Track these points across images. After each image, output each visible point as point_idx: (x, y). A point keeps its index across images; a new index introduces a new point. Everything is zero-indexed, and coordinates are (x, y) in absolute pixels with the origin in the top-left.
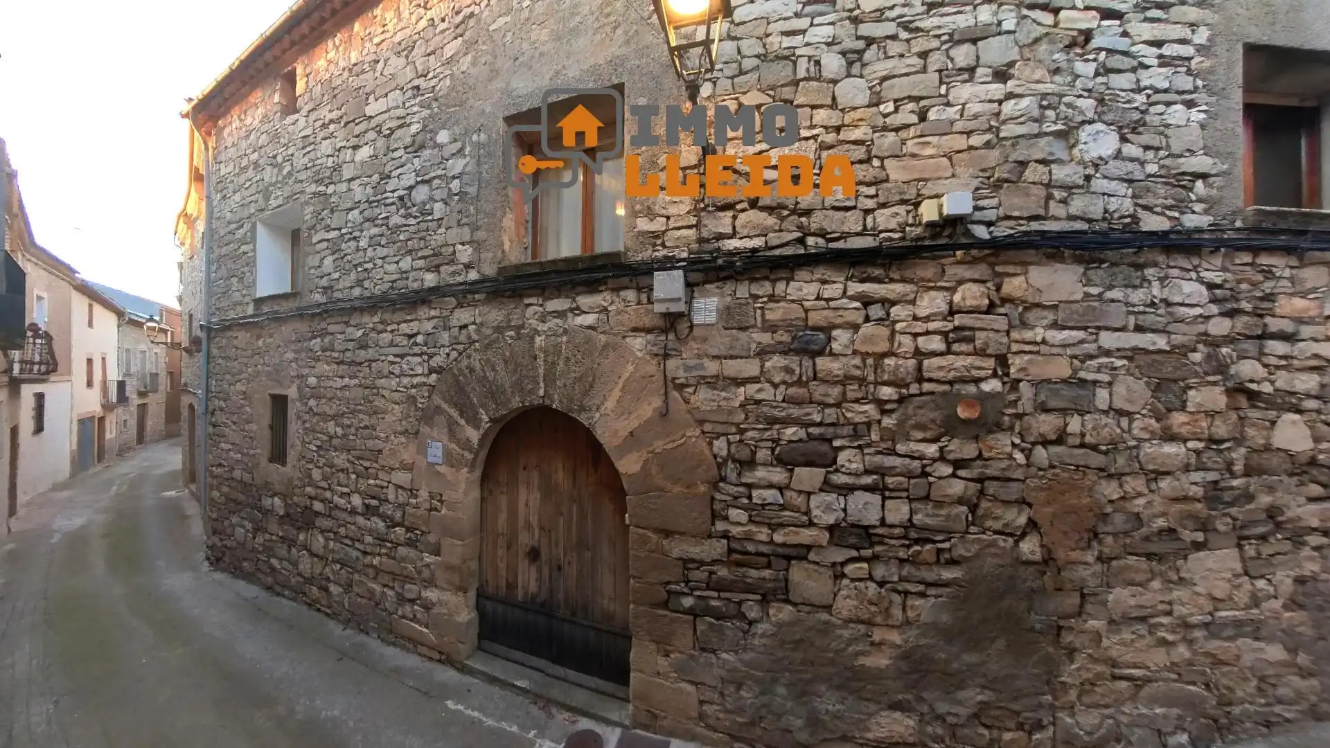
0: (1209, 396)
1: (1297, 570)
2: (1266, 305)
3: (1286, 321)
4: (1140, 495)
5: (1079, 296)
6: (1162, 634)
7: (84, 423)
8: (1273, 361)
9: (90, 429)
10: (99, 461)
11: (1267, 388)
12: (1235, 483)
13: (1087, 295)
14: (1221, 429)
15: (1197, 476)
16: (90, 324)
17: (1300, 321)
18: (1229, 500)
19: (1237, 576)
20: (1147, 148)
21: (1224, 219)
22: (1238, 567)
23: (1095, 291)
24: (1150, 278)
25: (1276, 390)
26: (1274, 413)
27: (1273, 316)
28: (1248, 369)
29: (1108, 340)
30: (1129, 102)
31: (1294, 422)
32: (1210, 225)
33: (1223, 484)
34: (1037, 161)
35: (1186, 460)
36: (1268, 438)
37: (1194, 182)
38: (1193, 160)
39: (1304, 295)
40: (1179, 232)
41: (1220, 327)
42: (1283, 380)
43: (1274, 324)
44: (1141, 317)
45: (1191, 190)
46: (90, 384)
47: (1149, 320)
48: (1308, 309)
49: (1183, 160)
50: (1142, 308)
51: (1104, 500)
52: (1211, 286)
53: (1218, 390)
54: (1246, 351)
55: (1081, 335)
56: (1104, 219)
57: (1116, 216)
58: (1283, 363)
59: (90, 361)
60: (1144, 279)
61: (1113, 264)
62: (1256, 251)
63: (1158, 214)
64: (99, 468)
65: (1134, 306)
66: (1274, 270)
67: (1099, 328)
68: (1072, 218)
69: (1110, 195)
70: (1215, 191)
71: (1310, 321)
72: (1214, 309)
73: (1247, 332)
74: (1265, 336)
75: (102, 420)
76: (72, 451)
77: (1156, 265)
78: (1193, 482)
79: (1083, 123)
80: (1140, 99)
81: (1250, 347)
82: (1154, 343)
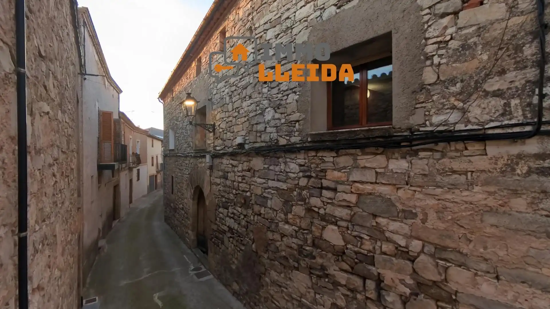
0: (299, 210)
1: (334, 300)
2: (323, 174)
3: (330, 182)
4: (278, 241)
5: (262, 168)
6: (284, 295)
7: (151, 177)
8: (325, 200)
9: (153, 179)
10: (156, 189)
11: (322, 211)
12: (308, 248)
13: (264, 168)
14: (304, 225)
15: (295, 240)
16: (153, 146)
17: (337, 182)
18: (305, 254)
19: (309, 288)
20: (282, 114)
21: (304, 138)
22: (310, 284)
23: (266, 166)
24: (281, 162)
25: (326, 213)
26: (324, 223)
27: (326, 179)
28: (315, 201)
29: (271, 183)
30: (277, 98)
31: (333, 230)
32: (300, 141)
33: (304, 247)
34: (255, 124)
35: (291, 233)
36: (321, 234)
37: (295, 124)
38: (294, 115)
39: (339, 170)
40: (290, 145)
41: (303, 182)
42: (329, 209)
43: (325, 183)
44: (279, 176)
45: (295, 127)
46: (153, 165)
47: (280, 177)
48: (341, 177)
49: (290, 116)
50: (278, 173)
51: (268, 239)
52: (301, 165)
53: (302, 208)
54: (313, 194)
55: (264, 181)
56: (270, 141)
57: (273, 140)
58: (330, 201)
59: (153, 158)
60: (279, 162)
61: (271, 157)
62: (317, 150)
63: (283, 138)
64: (155, 191)
65: (277, 172)
66: (324, 158)
67: (268, 179)
68: (262, 142)
69: (271, 133)
70: (301, 126)
71: (342, 183)
72: (301, 174)
73: (314, 185)
74: (322, 188)
75: (156, 176)
76: (148, 186)
77: (282, 157)
78: (294, 242)
79: (266, 109)
80: (280, 96)
81: (316, 192)
82: (282, 186)
